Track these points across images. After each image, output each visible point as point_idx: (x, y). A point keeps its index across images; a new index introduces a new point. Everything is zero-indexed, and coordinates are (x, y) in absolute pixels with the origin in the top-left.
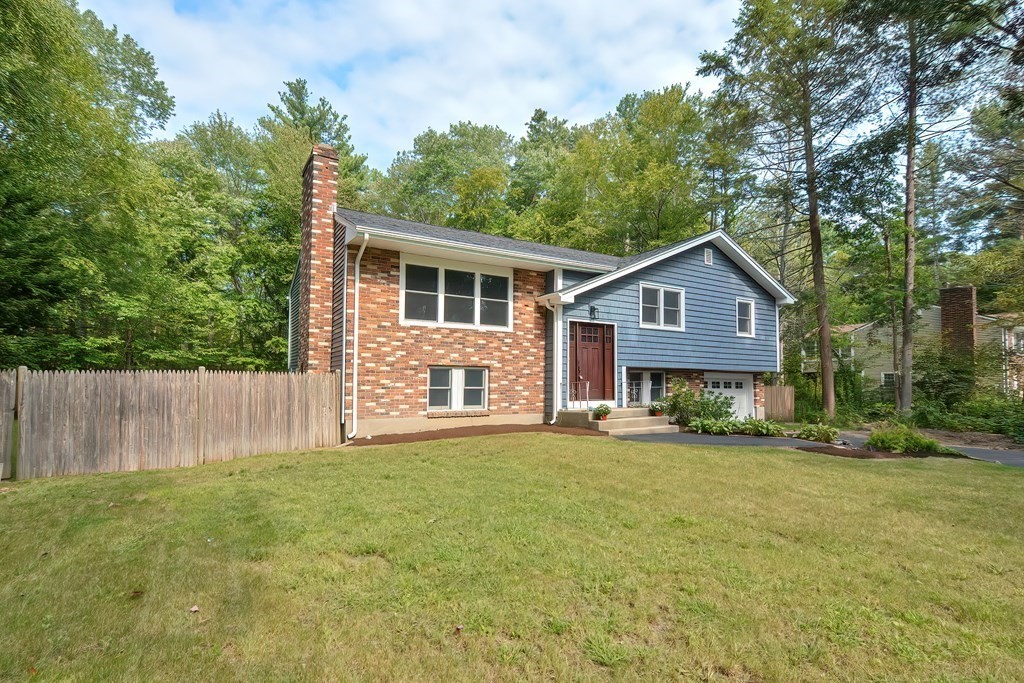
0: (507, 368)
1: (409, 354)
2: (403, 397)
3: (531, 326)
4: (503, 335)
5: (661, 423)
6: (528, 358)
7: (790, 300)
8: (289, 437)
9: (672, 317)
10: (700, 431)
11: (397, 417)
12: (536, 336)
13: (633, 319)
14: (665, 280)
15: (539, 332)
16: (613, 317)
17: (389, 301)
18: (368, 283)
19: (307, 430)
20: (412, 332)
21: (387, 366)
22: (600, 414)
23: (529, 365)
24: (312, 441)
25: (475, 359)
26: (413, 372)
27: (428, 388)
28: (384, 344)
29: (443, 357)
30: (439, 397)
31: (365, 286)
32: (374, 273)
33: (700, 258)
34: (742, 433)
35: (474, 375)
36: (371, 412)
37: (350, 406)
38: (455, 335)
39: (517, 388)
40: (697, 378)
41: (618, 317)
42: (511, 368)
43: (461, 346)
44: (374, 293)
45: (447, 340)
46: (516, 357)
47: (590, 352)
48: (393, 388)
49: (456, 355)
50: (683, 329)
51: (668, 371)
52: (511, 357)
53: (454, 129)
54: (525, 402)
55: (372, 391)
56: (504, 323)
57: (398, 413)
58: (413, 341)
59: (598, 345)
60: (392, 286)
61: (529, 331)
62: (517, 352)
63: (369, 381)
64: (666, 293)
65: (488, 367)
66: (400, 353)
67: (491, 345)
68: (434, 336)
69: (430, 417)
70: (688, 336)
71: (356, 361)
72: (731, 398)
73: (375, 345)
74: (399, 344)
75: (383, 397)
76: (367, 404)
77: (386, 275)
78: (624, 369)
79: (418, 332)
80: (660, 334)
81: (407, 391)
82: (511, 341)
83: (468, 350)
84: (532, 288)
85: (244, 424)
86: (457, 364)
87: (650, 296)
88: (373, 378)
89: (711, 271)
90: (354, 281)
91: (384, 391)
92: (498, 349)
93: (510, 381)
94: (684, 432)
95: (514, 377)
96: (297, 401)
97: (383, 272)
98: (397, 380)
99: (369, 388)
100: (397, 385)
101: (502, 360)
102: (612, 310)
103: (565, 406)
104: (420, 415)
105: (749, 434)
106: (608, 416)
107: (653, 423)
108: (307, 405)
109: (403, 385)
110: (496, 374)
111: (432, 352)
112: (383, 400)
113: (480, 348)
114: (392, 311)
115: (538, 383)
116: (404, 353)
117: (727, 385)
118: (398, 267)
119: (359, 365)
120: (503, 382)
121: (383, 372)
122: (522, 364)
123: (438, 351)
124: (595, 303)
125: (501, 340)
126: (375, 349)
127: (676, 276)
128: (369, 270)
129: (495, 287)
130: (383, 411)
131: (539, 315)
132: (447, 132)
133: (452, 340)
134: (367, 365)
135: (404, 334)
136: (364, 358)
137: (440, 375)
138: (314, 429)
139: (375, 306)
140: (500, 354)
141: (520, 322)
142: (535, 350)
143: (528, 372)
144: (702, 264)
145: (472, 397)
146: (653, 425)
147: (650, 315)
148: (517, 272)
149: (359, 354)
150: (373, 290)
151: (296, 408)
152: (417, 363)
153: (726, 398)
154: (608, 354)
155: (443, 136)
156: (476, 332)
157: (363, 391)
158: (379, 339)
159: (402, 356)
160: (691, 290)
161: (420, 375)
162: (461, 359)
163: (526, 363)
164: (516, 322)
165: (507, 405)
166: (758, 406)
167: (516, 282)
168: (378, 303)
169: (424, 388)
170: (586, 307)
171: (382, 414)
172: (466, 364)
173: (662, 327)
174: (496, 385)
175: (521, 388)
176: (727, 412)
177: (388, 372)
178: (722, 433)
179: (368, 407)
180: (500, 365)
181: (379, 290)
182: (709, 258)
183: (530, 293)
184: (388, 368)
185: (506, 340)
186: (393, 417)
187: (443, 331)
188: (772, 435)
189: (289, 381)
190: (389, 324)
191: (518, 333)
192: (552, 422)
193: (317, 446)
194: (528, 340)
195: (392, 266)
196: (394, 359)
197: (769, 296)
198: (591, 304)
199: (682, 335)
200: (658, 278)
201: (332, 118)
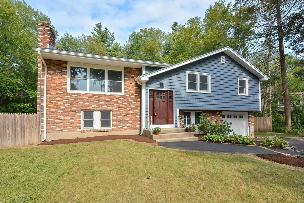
0: (120, 111)
1: (72, 105)
2: (69, 124)
3: (133, 92)
4: (119, 96)
5: (190, 136)
6: (132, 106)
7: (266, 78)
8: (16, 140)
9: (204, 87)
10: (207, 141)
11: (66, 132)
12: (136, 96)
13: (183, 88)
14: (200, 70)
15: (137, 95)
16: (173, 87)
17: (62, 82)
18: (52, 75)
19: (24, 136)
20: (73, 95)
21: (61, 110)
23: (132, 109)
24: (27, 142)
25: (105, 107)
26: (74, 113)
27: (82, 119)
28: (59, 101)
29: (89, 106)
30: (89, 123)
31: (50, 76)
32: (54, 70)
33: (218, 60)
35: (105, 114)
36: (54, 130)
37: (43, 128)
38: (95, 96)
39: (126, 119)
40: (219, 114)
41: (175, 87)
42: (123, 111)
43: (98, 101)
44: (55, 79)
45: (90, 99)
46: (125, 106)
47: (161, 102)
48: (64, 119)
49: (96, 105)
50: (209, 92)
51: (204, 111)
52: (123, 106)
53: (142, 31)
54: (130, 125)
55: (54, 121)
56: (120, 91)
57: (67, 130)
58: (74, 99)
59: (165, 100)
60: (63, 76)
61: (132, 94)
62: (126, 104)
63: (52, 117)
64: (200, 76)
65: (112, 110)
66: (67, 105)
67: (112, 101)
68: (84, 97)
69: (83, 132)
70: (212, 95)
71: (45, 108)
72: (231, 123)
73: (55, 102)
74: (67, 100)
75: (59, 124)
76: (52, 127)
77: (60, 71)
78: (178, 111)
79: (76, 96)
80: (197, 94)
81: (71, 121)
82: (123, 99)
83: (101, 103)
84: (133, 75)
86: (96, 109)
87: (192, 78)
88: (54, 115)
89: (225, 66)
90: (44, 74)
91: (60, 121)
92: (117, 102)
93: (122, 116)
94: (200, 140)
95: (125, 114)
96: (19, 125)
97: (58, 70)
98: (66, 116)
99: (52, 120)
100: (66, 118)
101: (119, 107)
102: (172, 84)
103: (147, 127)
104: (78, 131)
108: (24, 127)
109: (69, 118)
110: (116, 113)
111: (83, 105)
112: (59, 125)
113: (107, 102)
114: (63, 87)
115: (137, 117)
116: (69, 105)
118: (67, 68)
119: (47, 110)
120: (119, 117)
121: (59, 113)
122: (128, 109)
123: (86, 104)
124: (163, 81)
125: (117, 98)
126: (55, 103)
127: (206, 69)
128: (52, 69)
129: (115, 75)
130: (59, 129)
131: (137, 87)
132: (139, 32)
133: (93, 99)
134: (51, 110)
135: (69, 97)
136: (49, 107)
137: (89, 114)
138: (27, 137)
139: (55, 85)
140: (117, 104)
141: (128, 90)
142: (135, 103)
143: (132, 112)
144: (220, 63)
145: (105, 123)
146: (185, 137)
147: (192, 86)
148: (126, 69)
149: (47, 106)
150: (54, 78)
151: (19, 128)
152: (76, 109)
153: (228, 123)
154: (170, 104)
155: (138, 33)
156: (105, 95)
157: (50, 121)
158: (57, 99)
159: (68, 106)
160: (213, 75)
161: (77, 114)
162: (98, 107)
163: (130, 108)
164: (125, 90)
165: (121, 126)
166: (250, 126)
167: (126, 73)
168: (57, 83)
169: (80, 119)
170: (158, 83)
171: (59, 131)
172: (100, 109)
173: (199, 91)
174: (115, 118)
175: (128, 119)
176: (228, 130)
177: (61, 113)
179: (52, 128)
180: (117, 109)
181: (57, 78)
182: (223, 60)
183: (133, 78)
184: (62, 111)
185: (120, 99)
186: (64, 132)
187: (88, 95)
188: (247, 144)
189: (15, 117)
190: (62, 92)
191: (126, 95)
192: (141, 134)
193: (30, 144)
194: (132, 98)
195: (63, 68)
196: (64, 107)
197: (255, 77)
198: (161, 82)
199: (209, 95)
200: (196, 70)
201: (109, 34)
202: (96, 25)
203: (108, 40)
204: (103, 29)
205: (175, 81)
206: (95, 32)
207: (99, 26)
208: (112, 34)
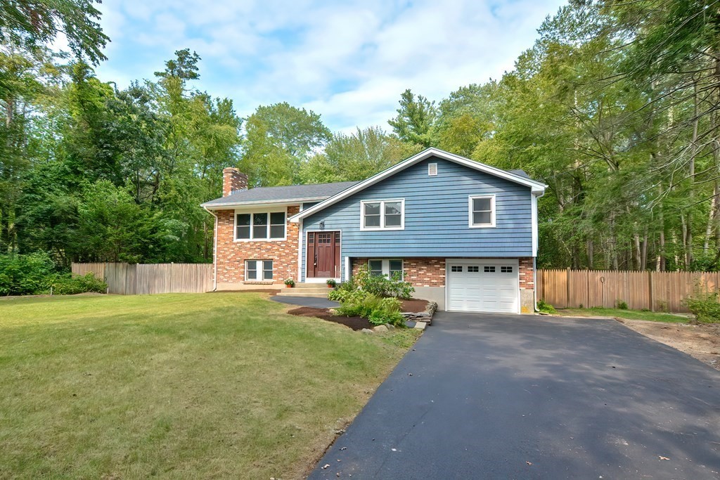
0: (282, 260)
1: (237, 254)
2: (234, 274)
4: (281, 242)
7: (539, 188)
8: (197, 288)
9: (392, 220)
11: (232, 282)
13: (356, 226)
14: (385, 195)
16: (339, 226)
17: (230, 232)
18: (222, 225)
19: (203, 284)
20: (238, 244)
22: (287, 284)
25: (266, 256)
26: (238, 263)
27: (246, 270)
28: (227, 251)
29: (252, 255)
30: (252, 274)
31: (220, 227)
32: (223, 221)
33: (423, 172)
35: (268, 264)
36: (222, 280)
37: (214, 278)
38: (257, 244)
40: (436, 263)
41: (342, 226)
42: (284, 260)
43: (259, 250)
45: (252, 247)
47: (324, 249)
48: (230, 270)
49: (258, 254)
50: (403, 228)
51: (405, 259)
52: (284, 254)
56: (282, 236)
58: (238, 249)
60: (231, 225)
62: (288, 251)
63: (221, 267)
64: (386, 204)
65: (273, 260)
66: (232, 255)
67: (273, 248)
68: (248, 246)
69: (245, 284)
70: (407, 233)
71: (216, 259)
74: (233, 250)
75: (226, 274)
77: (229, 221)
78: (346, 259)
79: (241, 244)
80: (380, 233)
81: (235, 271)
82: (285, 245)
83: (262, 251)
86: (258, 258)
87: (372, 208)
89: (437, 180)
91: (226, 271)
92: (278, 250)
93: (284, 266)
96: (199, 275)
97: (227, 220)
98: (232, 266)
99: (221, 270)
100: (231, 268)
101: (280, 256)
102: (338, 222)
103: (303, 280)
104: (242, 283)
108: (203, 277)
109: (234, 268)
110: (277, 263)
111: (246, 254)
113: (268, 250)
114: (231, 236)
116: (234, 254)
118: (234, 216)
121: (226, 263)
122: (291, 257)
123: (249, 253)
124: (325, 219)
125: (280, 245)
126: (223, 253)
127: (397, 191)
128: (221, 220)
129: (278, 218)
133: (255, 247)
134: (220, 260)
135: (235, 246)
137: (252, 264)
138: (205, 286)
139: (224, 235)
140: (278, 252)
144: (425, 176)
145: (268, 275)
147: (371, 221)
148: (289, 208)
150: (223, 228)
151: (199, 278)
152: (240, 259)
154: (337, 249)
156: (266, 243)
157: (219, 271)
158: (225, 249)
159: (234, 256)
161: (242, 264)
162: (260, 256)
164: (288, 235)
166: (523, 288)
167: (289, 214)
168: (225, 233)
169: (244, 270)
170: (318, 223)
171: (226, 281)
172: (262, 258)
173: (382, 228)
174: (278, 269)
177: (228, 263)
179: (220, 278)
180: (279, 259)
181: (225, 228)
182: (433, 170)
184: (228, 261)
185: (282, 245)
186: (230, 282)
187: (252, 243)
190: (230, 242)
191: (290, 241)
195: (231, 217)
196: (230, 257)
198: (322, 220)
199: (402, 233)
200: (378, 195)
205: (342, 218)
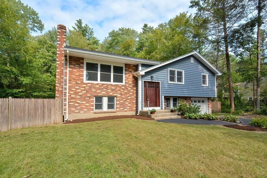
0: (122, 97)
1: (87, 92)
2: (85, 107)
3: (131, 83)
4: (121, 86)
5: (174, 115)
6: (130, 93)
7: (220, 74)
8: (44, 120)
9: (180, 80)
10: (188, 118)
11: (83, 113)
12: (133, 86)
13: (166, 80)
14: (177, 67)
15: (134, 85)
16: (159, 79)
17: (80, 74)
18: (72, 68)
19: (50, 117)
20: (88, 85)
21: (79, 96)
22: (153, 112)
23: (130, 96)
24: (52, 122)
25: (111, 94)
26: (89, 98)
27: (94, 103)
28: (78, 89)
29: (99, 93)
30: (99, 106)
31: (71, 69)
32: (74, 65)
33: (189, 60)
34: (203, 118)
35: (111, 99)
36: (73, 112)
37: (65, 110)
38: (104, 86)
39: (126, 103)
40: (189, 99)
41: (161, 80)
42: (124, 97)
43: (106, 89)
44: (75, 72)
45: (101, 87)
46: (126, 93)
47: (151, 91)
48: (82, 103)
49: (105, 92)
50: (183, 83)
51: (179, 97)
52: (124, 93)
53: (120, 30)
54: (129, 108)
55: (74, 105)
56: (122, 82)
57: (83, 112)
58: (88, 88)
59: (154, 89)
60: (81, 69)
61: (130, 84)
62: (126, 91)
63: (72, 101)
64: (178, 72)
65: (116, 96)
66: (83, 92)
67: (117, 89)
68: (96, 86)
69: (95, 113)
70: (185, 86)
71: (67, 95)
72: (200, 106)
73: (75, 89)
74: (84, 89)
75: (78, 107)
76: (72, 109)
77: (79, 66)
78: (163, 97)
79: (90, 85)
80: (176, 85)
81: (86, 104)
82: (124, 88)
83: (108, 91)
84: (131, 70)
85: (26, 116)
86: (105, 95)
87: (172, 73)
88: (74, 100)
89: (193, 65)
90: (67, 68)
91: (78, 105)
92: (119, 90)
93: (123, 101)
94: (183, 118)
95: (125, 100)
96: (46, 108)
97: (78, 65)
98: (83, 101)
99: (73, 104)
100: (83, 102)
101: (121, 94)
102: (159, 77)
103: (142, 109)
104: (91, 113)
105: (206, 119)
106: (155, 113)
107: (172, 115)
108: (50, 109)
109: (85, 102)
110: (119, 99)
111: (95, 92)
112: (77, 108)
113: (113, 90)
114: (81, 78)
115: (134, 101)
116: (85, 92)
117: (199, 102)
118: (83, 63)
119: (69, 96)
120: (121, 101)
121: (78, 98)
122: (128, 95)
123: (98, 91)
124: (153, 75)
125: (121, 87)
126: (75, 90)
127: (181, 66)
128: (73, 64)
129: (118, 70)
130: (78, 111)
131: (134, 79)
132: (118, 30)
133: (103, 87)
134: (72, 96)
135: (85, 86)
136: (70, 93)
137: (99, 99)
138: (53, 118)
139: (75, 76)
140: (120, 92)
141: (127, 81)
142: (133, 91)
143: (130, 98)
144: (190, 62)
145: (111, 106)
146: (172, 116)
147: (172, 79)
148: (126, 65)
149: (69, 92)
150: (74, 71)
151: (46, 111)
152: (90, 95)
153: (198, 106)
154: (157, 92)
156: (111, 85)
157: (70, 104)
158: (76, 87)
159: (85, 93)
160: (186, 71)
161: (91, 99)
162: (106, 93)
163: (129, 95)
164: (126, 81)
165: (123, 109)
166: (209, 108)
167: (126, 68)
168: (76, 75)
169: (93, 103)
170: (150, 76)
171: (77, 112)
172: (108, 95)
173: (176, 83)
174: (119, 102)
175: (128, 103)
176: (198, 111)
177: (79, 98)
178: (196, 119)
179: (72, 110)
180: (120, 96)
181: (76, 71)
182: (192, 60)
183: (131, 72)
184: (80, 97)
185: (122, 87)
186: (81, 113)
187: (99, 84)
188: (214, 120)
189: (44, 102)
190: (80, 82)
191: (126, 85)
192: (138, 115)
193: (54, 123)
194: (130, 87)
195: (81, 63)
196: (82, 94)
197: (213, 73)
198: (152, 75)
199: (183, 86)
200: (175, 67)
201: (89, 29)
202: (77, 21)
203: (87, 34)
204: (83, 25)
205: (161, 75)
206: (76, 27)
207: (80, 22)
208: (91, 30)
